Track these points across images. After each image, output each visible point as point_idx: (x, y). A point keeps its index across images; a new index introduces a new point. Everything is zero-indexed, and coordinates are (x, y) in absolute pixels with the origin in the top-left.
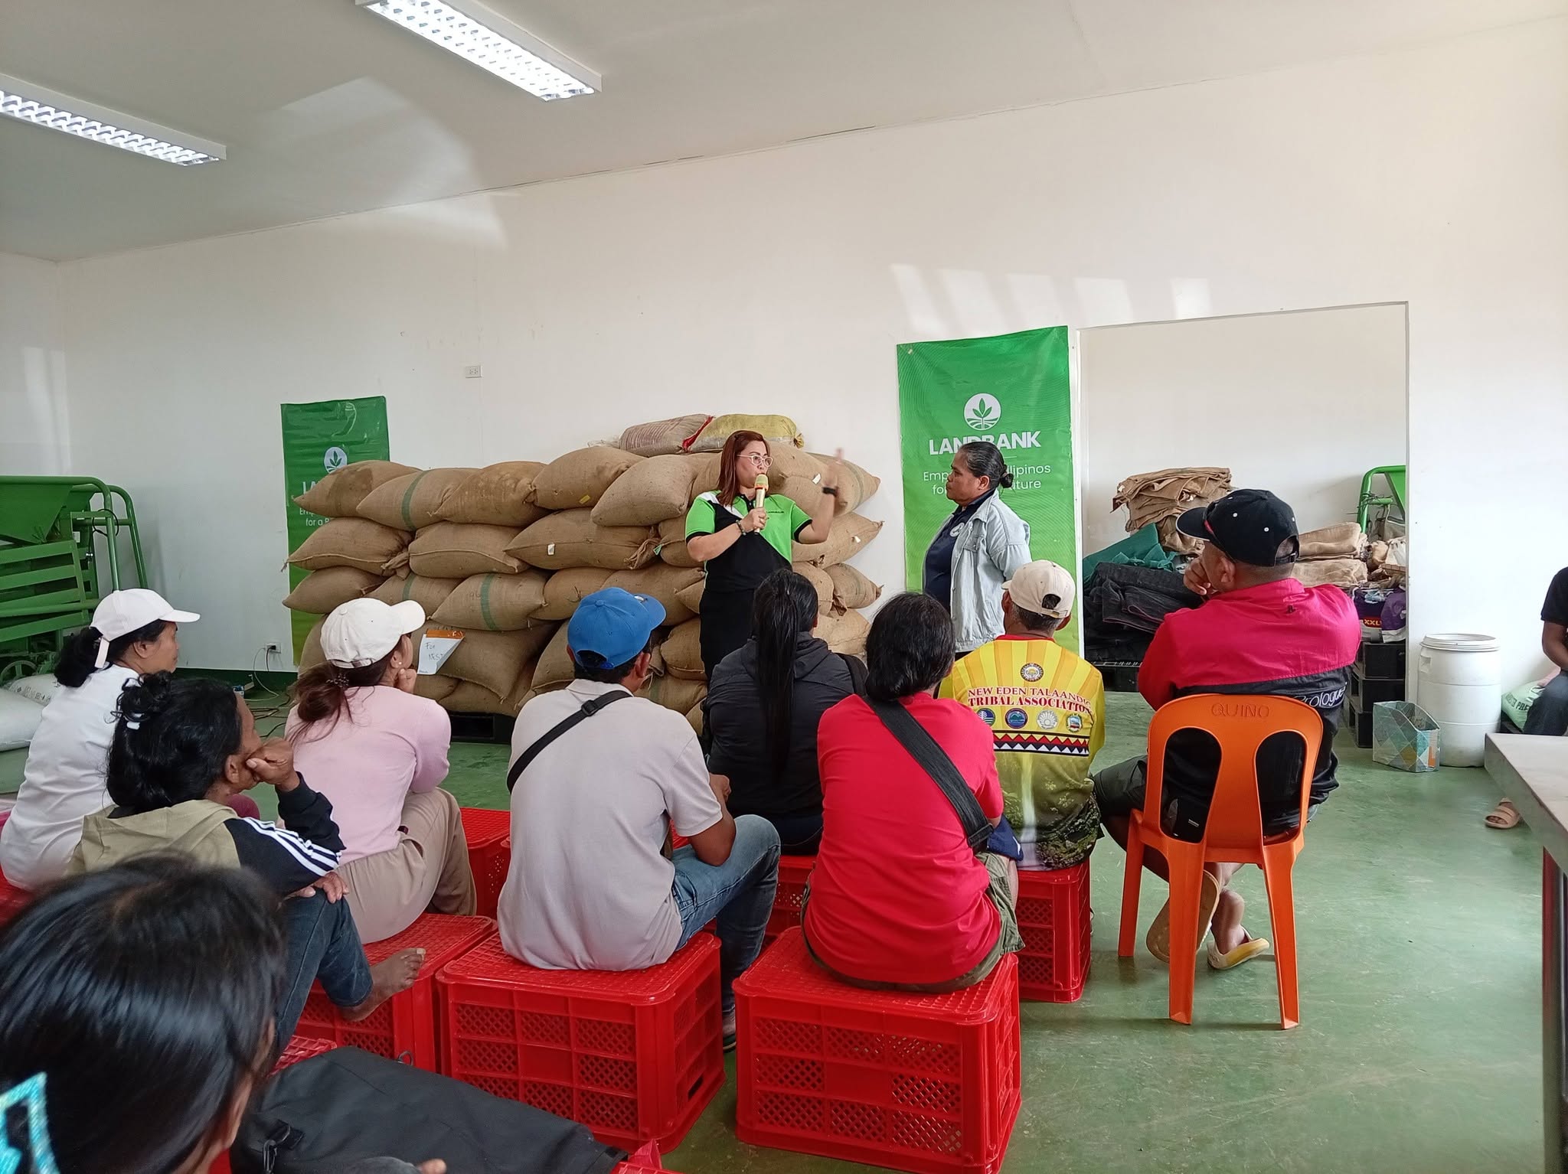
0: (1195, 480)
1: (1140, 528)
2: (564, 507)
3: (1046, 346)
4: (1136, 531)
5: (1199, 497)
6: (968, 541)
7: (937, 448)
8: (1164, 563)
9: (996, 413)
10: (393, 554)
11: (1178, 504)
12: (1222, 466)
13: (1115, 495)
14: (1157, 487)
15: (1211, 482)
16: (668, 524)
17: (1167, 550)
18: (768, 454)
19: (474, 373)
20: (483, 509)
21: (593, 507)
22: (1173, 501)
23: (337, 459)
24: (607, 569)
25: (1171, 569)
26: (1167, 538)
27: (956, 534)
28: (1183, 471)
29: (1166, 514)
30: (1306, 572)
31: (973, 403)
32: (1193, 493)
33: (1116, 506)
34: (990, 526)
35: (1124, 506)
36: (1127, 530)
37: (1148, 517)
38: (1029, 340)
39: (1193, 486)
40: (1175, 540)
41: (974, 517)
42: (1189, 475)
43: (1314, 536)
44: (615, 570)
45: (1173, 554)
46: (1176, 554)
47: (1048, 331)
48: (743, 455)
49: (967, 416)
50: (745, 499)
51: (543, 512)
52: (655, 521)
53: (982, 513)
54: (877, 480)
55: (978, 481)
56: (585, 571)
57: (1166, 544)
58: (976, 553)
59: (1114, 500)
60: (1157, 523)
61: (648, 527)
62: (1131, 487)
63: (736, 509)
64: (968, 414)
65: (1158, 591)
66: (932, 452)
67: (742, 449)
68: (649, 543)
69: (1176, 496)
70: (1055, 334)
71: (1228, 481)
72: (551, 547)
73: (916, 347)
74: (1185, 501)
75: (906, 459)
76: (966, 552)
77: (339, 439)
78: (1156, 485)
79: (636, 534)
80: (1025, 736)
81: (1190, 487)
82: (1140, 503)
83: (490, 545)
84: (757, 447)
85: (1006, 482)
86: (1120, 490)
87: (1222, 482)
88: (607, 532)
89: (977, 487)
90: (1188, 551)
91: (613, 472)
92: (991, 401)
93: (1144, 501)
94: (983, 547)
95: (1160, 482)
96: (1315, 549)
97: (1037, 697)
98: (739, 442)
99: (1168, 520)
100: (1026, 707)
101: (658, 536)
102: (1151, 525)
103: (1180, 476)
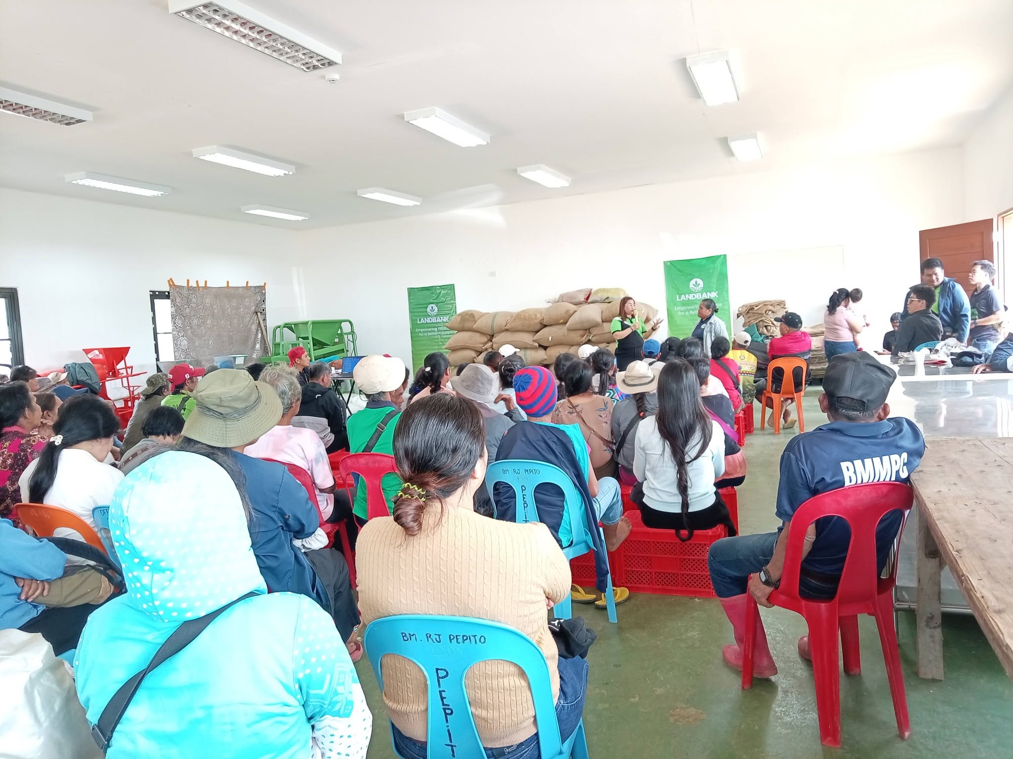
0: (771, 305)
1: (749, 326)
2: (553, 323)
3: (719, 262)
4: (747, 327)
5: (773, 312)
6: (709, 329)
7: (680, 298)
8: (760, 339)
9: (702, 285)
10: (486, 343)
11: (765, 315)
12: (782, 299)
13: (738, 312)
14: (756, 308)
15: (778, 306)
16: (594, 328)
17: (761, 334)
18: (634, 303)
19: (493, 274)
20: (523, 326)
21: (566, 323)
22: (762, 314)
23: (432, 309)
24: (569, 345)
25: (763, 341)
26: (761, 329)
27: (703, 327)
28: (766, 302)
29: (760, 319)
30: (816, 340)
31: (693, 282)
32: (770, 311)
33: (738, 317)
34: (715, 324)
35: (742, 316)
36: (743, 326)
37: (752, 321)
38: (712, 259)
39: (771, 308)
40: (764, 330)
41: (709, 321)
42: (768, 303)
43: (819, 326)
44: (573, 346)
45: (763, 336)
46: (764, 336)
47: (719, 256)
48: (626, 305)
49: (691, 287)
50: (629, 319)
51: (545, 326)
52: (589, 327)
53: (712, 320)
54: (657, 311)
55: (708, 311)
56: (562, 346)
57: (760, 332)
58: (711, 333)
59: (738, 314)
60: (756, 324)
61: (586, 330)
62: (745, 309)
63: (627, 322)
64: (691, 286)
65: (758, 351)
66: (678, 300)
67: (625, 303)
68: (587, 335)
69: (764, 312)
70: (722, 257)
71: (785, 305)
72: (550, 338)
73: (671, 262)
74: (767, 314)
75: (668, 302)
76: (708, 333)
77: (433, 301)
78: (755, 308)
79: (581, 332)
80: (741, 372)
81: (769, 308)
82: (748, 315)
83: (527, 338)
84: (631, 301)
85: (716, 311)
86: (740, 310)
87: (782, 306)
88: (571, 332)
89: (707, 313)
90: (769, 334)
91: (573, 311)
92: (700, 281)
93: (750, 315)
94: (713, 331)
95: (757, 306)
96: (820, 332)
97: (744, 363)
98: (625, 300)
99: (761, 322)
100: (741, 365)
101: (589, 332)
102: (754, 324)
103: (765, 304)
